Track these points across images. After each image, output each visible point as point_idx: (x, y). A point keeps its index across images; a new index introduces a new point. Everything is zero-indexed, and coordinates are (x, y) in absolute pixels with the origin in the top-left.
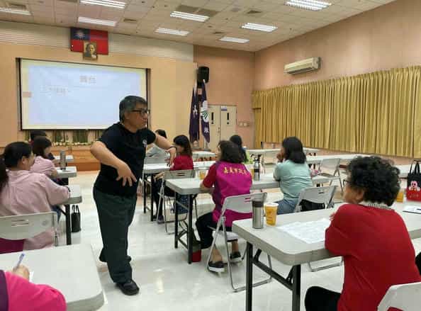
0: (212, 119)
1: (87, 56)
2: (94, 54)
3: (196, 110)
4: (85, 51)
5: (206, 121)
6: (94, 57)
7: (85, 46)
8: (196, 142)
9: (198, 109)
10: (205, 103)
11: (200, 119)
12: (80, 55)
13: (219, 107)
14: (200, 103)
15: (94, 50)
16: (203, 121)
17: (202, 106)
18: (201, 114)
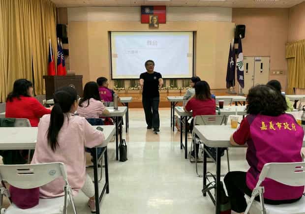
0: (247, 68)
1: (152, 26)
2: (156, 24)
3: (232, 62)
4: (150, 22)
5: (241, 70)
6: (156, 26)
7: (150, 19)
8: (231, 87)
9: (234, 60)
10: (241, 55)
11: (236, 69)
12: (147, 25)
13: (254, 58)
14: (236, 56)
15: (156, 21)
16: (238, 70)
17: (238, 58)
18: (237, 65)
